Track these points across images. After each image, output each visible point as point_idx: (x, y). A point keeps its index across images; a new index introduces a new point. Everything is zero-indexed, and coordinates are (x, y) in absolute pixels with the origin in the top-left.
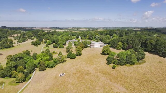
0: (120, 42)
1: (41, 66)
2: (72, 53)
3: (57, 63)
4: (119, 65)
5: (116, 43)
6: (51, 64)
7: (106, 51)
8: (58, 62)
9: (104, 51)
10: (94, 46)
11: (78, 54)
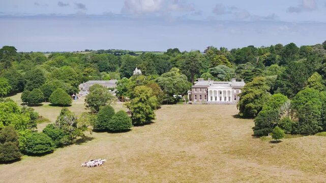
0: (316, 74)
1: (6, 143)
2: (116, 111)
3: (62, 141)
4: (296, 133)
5: (297, 79)
6: (39, 141)
7: (252, 101)
8: (64, 139)
9: (246, 102)
10: (206, 96)
11: (139, 116)
